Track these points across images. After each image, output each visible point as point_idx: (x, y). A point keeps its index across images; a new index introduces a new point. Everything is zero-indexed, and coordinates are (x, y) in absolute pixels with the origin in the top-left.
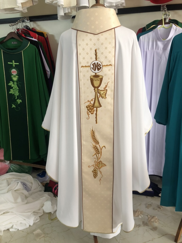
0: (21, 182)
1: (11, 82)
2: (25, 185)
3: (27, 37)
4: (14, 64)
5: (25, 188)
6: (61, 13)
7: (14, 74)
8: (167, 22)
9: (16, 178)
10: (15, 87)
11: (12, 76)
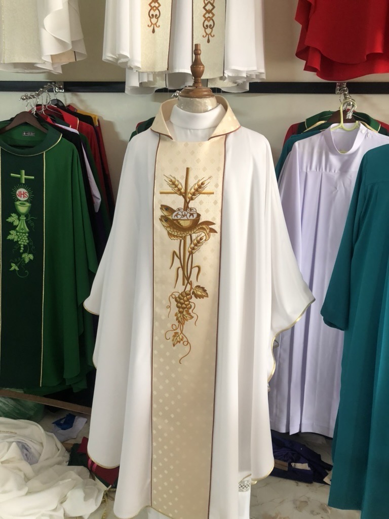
0: (18, 443)
1: (13, 215)
2: (27, 449)
3: (56, 124)
4: (24, 177)
5: (26, 455)
6: (133, 82)
7: (22, 199)
8: (348, 119)
9: (7, 432)
10: (22, 227)
11: (18, 203)
